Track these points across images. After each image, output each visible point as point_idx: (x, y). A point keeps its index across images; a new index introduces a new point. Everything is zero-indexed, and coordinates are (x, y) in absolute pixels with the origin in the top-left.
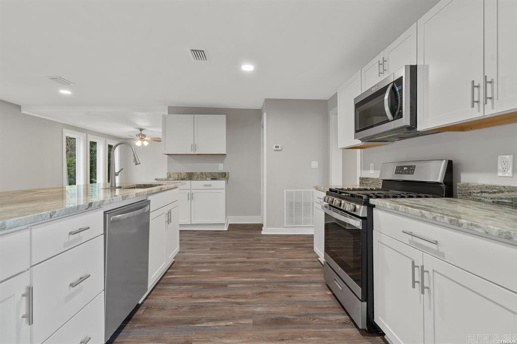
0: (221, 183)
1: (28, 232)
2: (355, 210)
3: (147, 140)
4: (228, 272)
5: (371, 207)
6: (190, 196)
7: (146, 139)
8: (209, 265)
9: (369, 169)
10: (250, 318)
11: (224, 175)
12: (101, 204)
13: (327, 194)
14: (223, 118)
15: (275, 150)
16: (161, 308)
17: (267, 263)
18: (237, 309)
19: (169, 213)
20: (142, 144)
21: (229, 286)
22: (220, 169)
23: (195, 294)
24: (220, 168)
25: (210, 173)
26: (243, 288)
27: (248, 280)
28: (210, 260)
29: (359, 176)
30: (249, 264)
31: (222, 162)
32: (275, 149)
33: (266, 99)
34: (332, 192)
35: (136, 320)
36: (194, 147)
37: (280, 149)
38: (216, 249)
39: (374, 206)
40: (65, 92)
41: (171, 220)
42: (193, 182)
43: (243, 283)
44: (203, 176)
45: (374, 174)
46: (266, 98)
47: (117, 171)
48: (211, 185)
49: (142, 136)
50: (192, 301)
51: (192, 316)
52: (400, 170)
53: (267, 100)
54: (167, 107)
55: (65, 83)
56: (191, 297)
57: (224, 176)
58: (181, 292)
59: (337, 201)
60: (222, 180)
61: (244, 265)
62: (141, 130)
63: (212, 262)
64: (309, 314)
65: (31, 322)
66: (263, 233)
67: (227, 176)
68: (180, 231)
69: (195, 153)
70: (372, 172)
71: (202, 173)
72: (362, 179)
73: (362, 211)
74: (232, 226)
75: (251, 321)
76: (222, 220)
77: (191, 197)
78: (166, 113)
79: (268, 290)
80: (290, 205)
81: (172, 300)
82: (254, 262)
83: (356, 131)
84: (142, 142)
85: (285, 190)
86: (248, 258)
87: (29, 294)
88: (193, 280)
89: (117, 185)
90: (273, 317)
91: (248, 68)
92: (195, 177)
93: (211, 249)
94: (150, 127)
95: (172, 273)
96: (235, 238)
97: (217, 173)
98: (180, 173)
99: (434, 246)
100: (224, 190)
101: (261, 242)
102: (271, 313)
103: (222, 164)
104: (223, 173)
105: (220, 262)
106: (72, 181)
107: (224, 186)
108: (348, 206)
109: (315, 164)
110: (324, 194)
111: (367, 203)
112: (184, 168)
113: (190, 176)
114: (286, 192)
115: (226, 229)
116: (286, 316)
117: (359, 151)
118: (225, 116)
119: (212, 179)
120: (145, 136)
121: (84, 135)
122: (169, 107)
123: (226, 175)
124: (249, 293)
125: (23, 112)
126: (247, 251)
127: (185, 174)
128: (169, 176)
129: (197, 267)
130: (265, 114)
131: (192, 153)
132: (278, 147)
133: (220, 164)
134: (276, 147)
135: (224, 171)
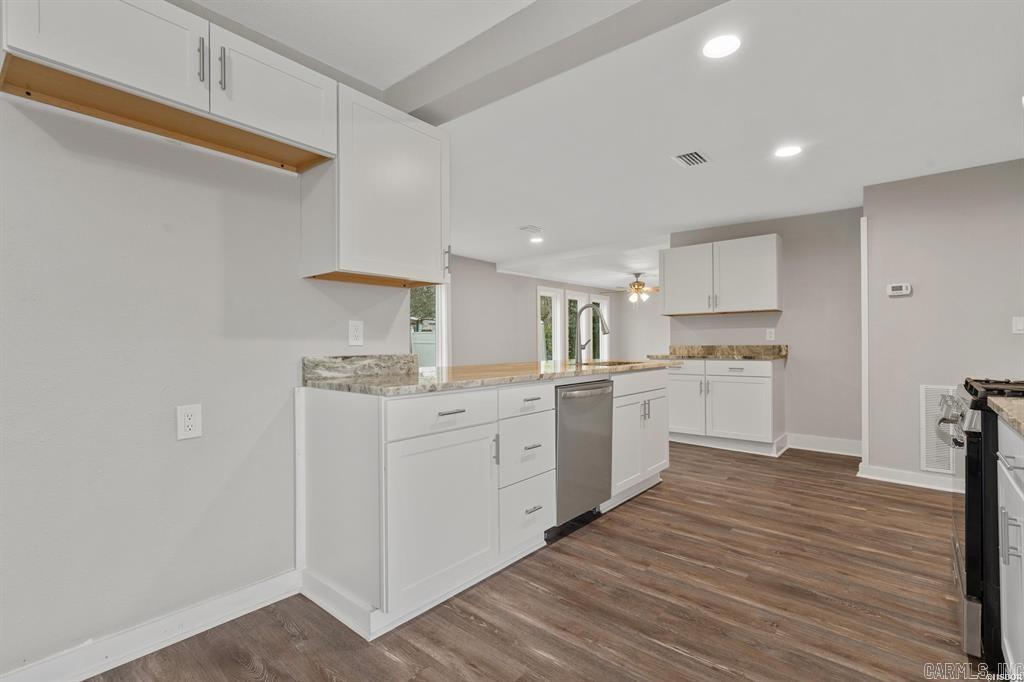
0: (765, 367)
1: (495, 392)
3: (646, 292)
4: (742, 513)
6: (703, 386)
7: (645, 289)
8: (714, 497)
10: (745, 571)
11: (777, 350)
12: (551, 377)
14: (772, 239)
15: (891, 296)
16: (624, 524)
17: (832, 521)
18: (731, 558)
19: (646, 404)
20: (639, 298)
21: (734, 530)
22: (768, 338)
23: (675, 524)
24: (770, 336)
25: (747, 347)
26: (758, 539)
27: (776, 533)
28: (719, 493)
30: (789, 514)
31: (774, 325)
32: (889, 292)
33: (865, 188)
35: (596, 526)
36: (714, 299)
38: (739, 480)
40: (536, 240)
41: (649, 414)
42: (709, 363)
43: (759, 532)
44: (730, 353)
46: (866, 185)
47: (583, 343)
48: (742, 369)
49: (638, 285)
50: (668, 530)
51: (661, 543)
53: (868, 190)
54: (669, 236)
55: (534, 230)
56: (668, 525)
57: (777, 353)
58: (658, 517)
60: (766, 359)
61: (781, 512)
62: (637, 275)
63: (722, 496)
64: (866, 605)
65: (498, 463)
66: (859, 475)
67: (784, 353)
68: (670, 442)
69: (717, 310)
71: (731, 348)
73: (969, 418)
74: (792, 454)
75: (746, 575)
76: (766, 436)
77: (705, 388)
78: (667, 246)
79: (804, 554)
81: (641, 521)
82: (803, 513)
84: (639, 296)
85: (922, 388)
86: (793, 505)
87: (497, 440)
88: (679, 509)
89: (584, 362)
90: (788, 583)
91: (790, 151)
92: (719, 354)
93: (730, 479)
94: (649, 269)
95: (653, 494)
96: (788, 471)
97: (763, 346)
100: (771, 379)
101: (845, 488)
102: (788, 579)
103: (773, 330)
104: (774, 347)
105: (735, 499)
106: (549, 354)
107: (769, 373)
112: (699, 338)
113: (709, 352)
114: (927, 391)
115: (775, 454)
116: (814, 592)
118: (774, 236)
119: (745, 358)
120: (644, 285)
121: (561, 291)
122: (672, 235)
123: (780, 351)
124: (765, 546)
125: (498, 271)
126: (799, 495)
127: (700, 348)
128: (673, 352)
129: (692, 496)
130: (864, 221)
131: (711, 311)
132: (900, 288)
133: (768, 330)
134: (894, 289)
135: (777, 344)
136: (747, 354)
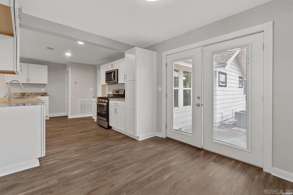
2: (105, 101)
5: (108, 100)
9: (110, 91)
11: (45, 94)
13: (98, 98)
22: (42, 91)
24: (43, 90)
25: (36, 93)
29: (107, 94)
32: (74, 83)
34: (99, 98)
36: (28, 80)
37: (77, 83)
39: (109, 100)
45: (111, 93)
52: (116, 92)
53: (71, 63)
59: (101, 100)
66: (68, 118)
67: (47, 94)
69: (29, 83)
70: (111, 92)
71: (31, 93)
72: (108, 94)
73: (107, 101)
76: (47, 115)
80: (81, 105)
83: (106, 81)
91: (68, 54)
92: (27, 95)
97: (41, 93)
98: (16, 93)
99: (117, 105)
103: (44, 89)
104: (44, 93)
107: (48, 99)
108: (103, 101)
109: (91, 89)
110: (97, 99)
111: (108, 99)
113: (23, 95)
114: (79, 101)
115: (49, 119)
117: (107, 86)
118: (47, 66)
127: (20, 93)
131: (27, 83)
132: (76, 82)
133: (42, 89)
134: (75, 82)
135: (45, 92)
136: (42, 95)
